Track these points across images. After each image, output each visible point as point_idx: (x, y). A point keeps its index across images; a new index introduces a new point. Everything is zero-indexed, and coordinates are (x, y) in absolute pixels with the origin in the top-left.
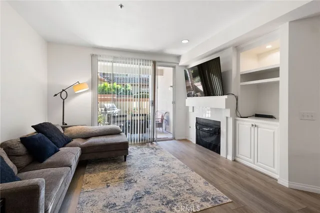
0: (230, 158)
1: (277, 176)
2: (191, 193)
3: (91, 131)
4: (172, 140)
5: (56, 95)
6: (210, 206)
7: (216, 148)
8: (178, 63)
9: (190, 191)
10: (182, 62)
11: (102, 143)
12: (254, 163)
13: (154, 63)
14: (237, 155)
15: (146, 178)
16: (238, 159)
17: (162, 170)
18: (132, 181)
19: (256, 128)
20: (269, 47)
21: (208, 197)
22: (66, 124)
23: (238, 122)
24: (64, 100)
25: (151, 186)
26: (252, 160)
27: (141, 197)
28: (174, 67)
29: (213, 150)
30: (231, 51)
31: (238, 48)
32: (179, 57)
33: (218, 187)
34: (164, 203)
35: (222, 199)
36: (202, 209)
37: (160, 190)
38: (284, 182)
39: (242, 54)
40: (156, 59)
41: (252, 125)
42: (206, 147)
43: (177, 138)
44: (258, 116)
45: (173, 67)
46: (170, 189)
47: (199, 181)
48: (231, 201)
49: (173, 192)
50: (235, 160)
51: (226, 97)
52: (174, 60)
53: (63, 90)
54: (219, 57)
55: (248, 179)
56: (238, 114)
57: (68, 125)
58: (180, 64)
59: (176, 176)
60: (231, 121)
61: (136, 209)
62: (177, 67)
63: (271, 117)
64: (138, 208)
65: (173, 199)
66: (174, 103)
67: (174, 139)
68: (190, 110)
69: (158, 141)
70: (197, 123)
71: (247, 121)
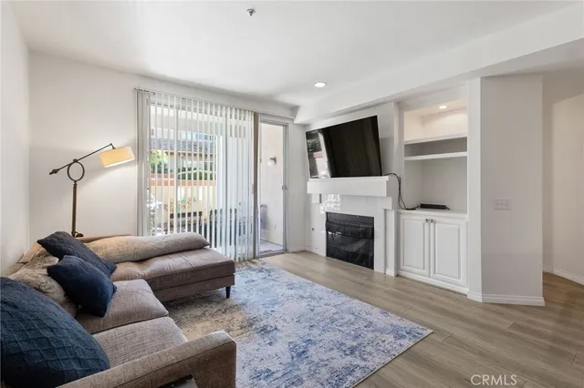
0: (391, 272)
1: (465, 290)
2: (374, 331)
3: (150, 245)
4: (282, 253)
5: (55, 171)
6: (412, 344)
7: (366, 260)
8: (293, 120)
9: (371, 328)
10: (300, 119)
11: (185, 267)
12: (429, 276)
13: (256, 116)
14: (401, 268)
15: (289, 320)
16: (403, 273)
17: (304, 303)
18: (269, 328)
19: (432, 225)
20: (443, 107)
21: (400, 332)
22: (81, 235)
23: (402, 217)
24: (75, 181)
25: (307, 330)
26: (426, 272)
27: (304, 352)
28: (286, 126)
29: (360, 263)
30: (392, 107)
31: (401, 104)
32: (294, 109)
33: (404, 316)
34: (347, 353)
35: (420, 331)
36: (404, 349)
37: (327, 334)
38: (477, 296)
39: (407, 114)
40: (259, 109)
41: (427, 220)
42: (348, 261)
43: (291, 249)
44: (424, 206)
45: (283, 125)
46: (340, 331)
47: (372, 311)
48: (431, 331)
49: (348, 334)
50: (398, 276)
51: (385, 178)
52: (286, 114)
53: (76, 161)
54: (376, 117)
55: (431, 299)
56: (401, 205)
57: (85, 237)
58: (296, 122)
59: (334, 310)
60: (392, 216)
61: (310, 370)
62: (290, 126)
63: (443, 208)
64: (313, 369)
65: (355, 344)
66: (285, 188)
67: (285, 251)
68: (315, 200)
69: (262, 257)
70: (327, 221)
71: (415, 215)
